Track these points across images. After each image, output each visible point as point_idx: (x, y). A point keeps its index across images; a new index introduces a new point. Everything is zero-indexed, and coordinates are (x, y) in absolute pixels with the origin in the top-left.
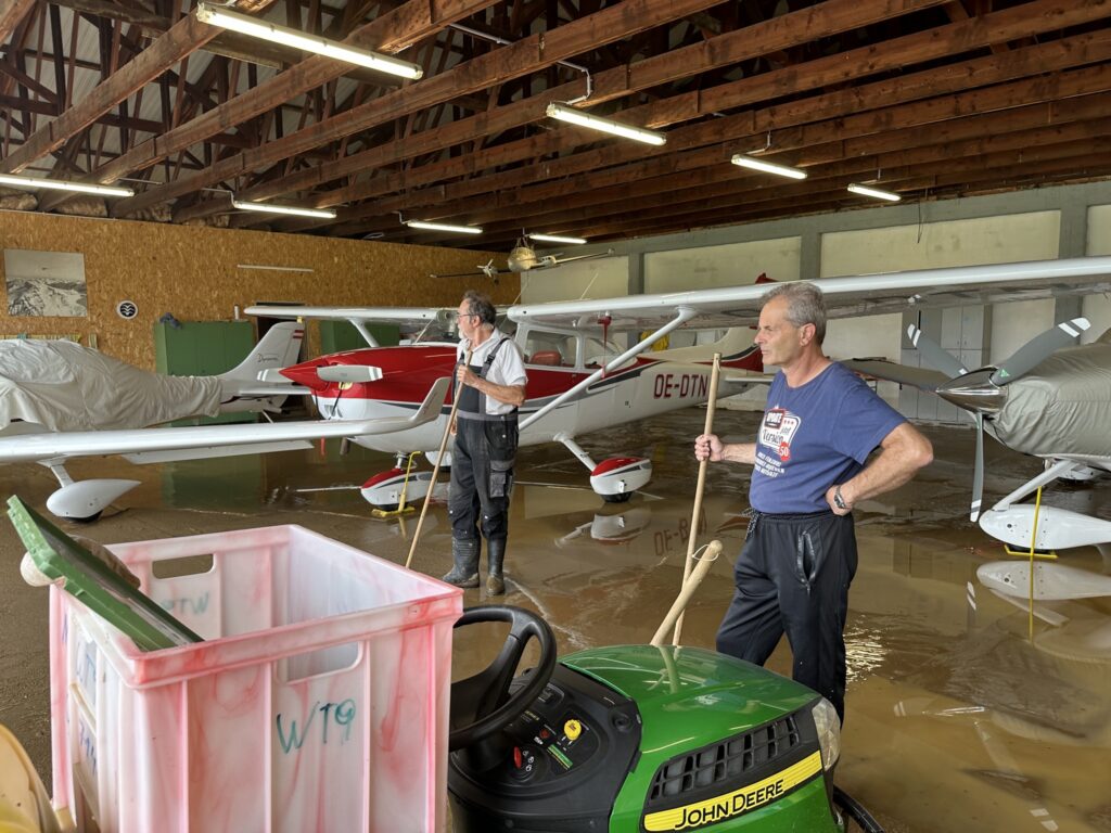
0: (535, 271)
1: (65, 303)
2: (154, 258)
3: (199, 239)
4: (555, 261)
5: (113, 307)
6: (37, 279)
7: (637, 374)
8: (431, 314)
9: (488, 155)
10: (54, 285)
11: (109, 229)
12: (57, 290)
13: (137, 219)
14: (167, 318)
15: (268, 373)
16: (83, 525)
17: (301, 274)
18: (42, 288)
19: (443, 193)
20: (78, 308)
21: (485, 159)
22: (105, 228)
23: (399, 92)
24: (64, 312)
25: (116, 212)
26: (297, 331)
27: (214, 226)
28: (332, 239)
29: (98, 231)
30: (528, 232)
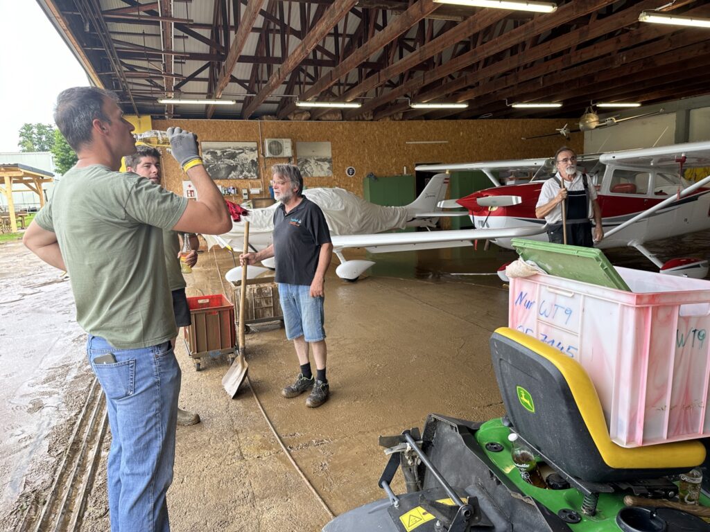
0: (598, 129)
1: (322, 170)
2: (364, 142)
3: (386, 128)
4: (615, 121)
5: (344, 170)
6: (310, 157)
7: (695, 199)
8: (541, 162)
9: (582, 53)
10: (318, 160)
11: (343, 127)
12: (319, 163)
13: (356, 120)
14: (370, 175)
15: (444, 203)
16: (351, 283)
17: (441, 144)
18: (313, 161)
19: (541, 83)
20: (328, 172)
21: (579, 57)
22: (341, 127)
23: (531, 22)
24: (322, 174)
25: (347, 117)
26: (446, 179)
27: (394, 120)
28: (459, 121)
29: (338, 129)
30: (595, 102)
